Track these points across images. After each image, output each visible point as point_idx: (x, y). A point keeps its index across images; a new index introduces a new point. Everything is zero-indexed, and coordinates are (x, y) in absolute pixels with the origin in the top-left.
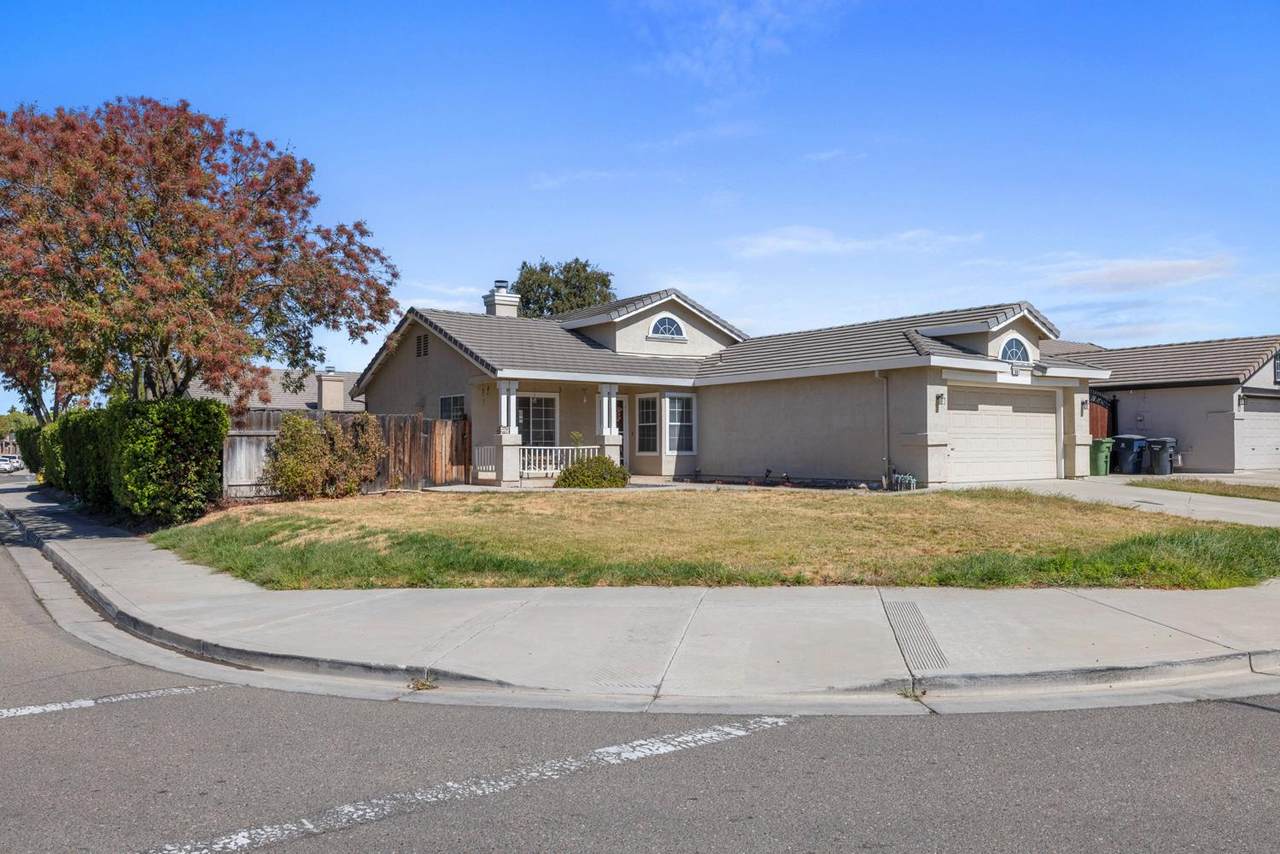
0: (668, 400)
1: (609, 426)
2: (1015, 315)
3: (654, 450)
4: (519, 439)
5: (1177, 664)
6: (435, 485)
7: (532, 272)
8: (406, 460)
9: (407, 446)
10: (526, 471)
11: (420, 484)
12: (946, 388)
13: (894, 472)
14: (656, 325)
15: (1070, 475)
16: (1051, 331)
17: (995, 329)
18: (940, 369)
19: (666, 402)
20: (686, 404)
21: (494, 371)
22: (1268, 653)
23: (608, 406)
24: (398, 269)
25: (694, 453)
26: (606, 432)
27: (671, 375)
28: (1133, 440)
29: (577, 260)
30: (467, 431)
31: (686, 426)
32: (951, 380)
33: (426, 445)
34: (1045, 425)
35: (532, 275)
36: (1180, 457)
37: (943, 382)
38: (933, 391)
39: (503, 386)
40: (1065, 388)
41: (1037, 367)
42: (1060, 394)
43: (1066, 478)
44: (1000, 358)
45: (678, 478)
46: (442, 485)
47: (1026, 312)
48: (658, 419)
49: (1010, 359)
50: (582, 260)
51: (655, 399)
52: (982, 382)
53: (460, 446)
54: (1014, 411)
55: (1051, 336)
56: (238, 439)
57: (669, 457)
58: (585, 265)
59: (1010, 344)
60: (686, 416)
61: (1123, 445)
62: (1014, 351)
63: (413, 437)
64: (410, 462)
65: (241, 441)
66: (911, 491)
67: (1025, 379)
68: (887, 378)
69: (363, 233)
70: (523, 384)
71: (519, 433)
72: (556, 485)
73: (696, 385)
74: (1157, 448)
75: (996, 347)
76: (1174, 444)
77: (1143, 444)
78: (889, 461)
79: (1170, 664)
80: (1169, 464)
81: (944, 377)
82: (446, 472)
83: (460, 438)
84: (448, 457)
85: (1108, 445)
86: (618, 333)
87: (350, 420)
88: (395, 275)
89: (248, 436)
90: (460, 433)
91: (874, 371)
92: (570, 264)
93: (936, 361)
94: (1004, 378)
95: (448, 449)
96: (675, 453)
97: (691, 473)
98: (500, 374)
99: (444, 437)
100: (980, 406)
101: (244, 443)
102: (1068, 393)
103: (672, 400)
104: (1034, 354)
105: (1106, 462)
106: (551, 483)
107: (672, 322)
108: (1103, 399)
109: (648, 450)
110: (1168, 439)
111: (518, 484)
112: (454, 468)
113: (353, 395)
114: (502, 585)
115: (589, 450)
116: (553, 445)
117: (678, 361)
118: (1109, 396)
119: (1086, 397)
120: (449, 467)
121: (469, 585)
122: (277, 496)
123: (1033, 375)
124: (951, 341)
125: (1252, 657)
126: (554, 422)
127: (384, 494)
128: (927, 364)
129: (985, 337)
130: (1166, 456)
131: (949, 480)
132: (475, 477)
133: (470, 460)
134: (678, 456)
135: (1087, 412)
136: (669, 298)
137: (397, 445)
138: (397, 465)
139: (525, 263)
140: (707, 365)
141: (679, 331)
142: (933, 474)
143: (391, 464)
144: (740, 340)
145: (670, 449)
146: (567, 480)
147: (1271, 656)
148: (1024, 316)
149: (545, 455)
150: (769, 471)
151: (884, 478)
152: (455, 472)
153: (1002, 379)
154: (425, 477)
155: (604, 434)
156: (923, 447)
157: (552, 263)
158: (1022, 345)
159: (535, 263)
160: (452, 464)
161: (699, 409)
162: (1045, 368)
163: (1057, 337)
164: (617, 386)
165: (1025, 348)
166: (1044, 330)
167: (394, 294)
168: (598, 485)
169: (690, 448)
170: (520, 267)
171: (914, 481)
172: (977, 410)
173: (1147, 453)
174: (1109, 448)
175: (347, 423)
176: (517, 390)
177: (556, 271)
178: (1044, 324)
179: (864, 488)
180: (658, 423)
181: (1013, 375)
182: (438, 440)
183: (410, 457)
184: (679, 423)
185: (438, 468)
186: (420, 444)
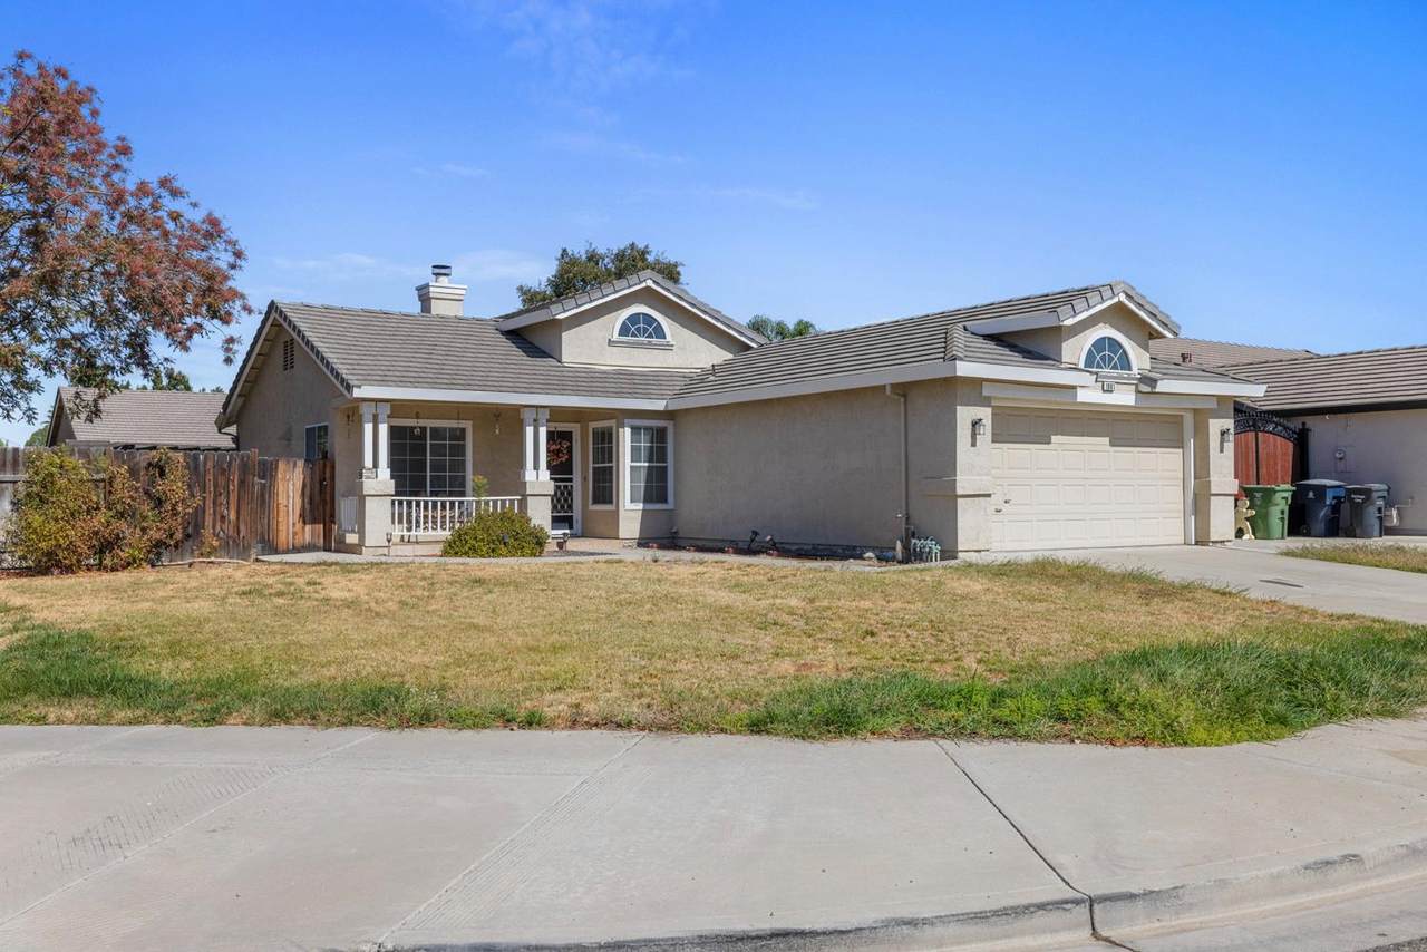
0: (628, 431)
1: (536, 467)
2: (1103, 301)
3: (611, 502)
4: (390, 486)
5: (925, 922)
6: (276, 551)
7: (574, 262)
8: (233, 516)
9: (234, 496)
10: (413, 533)
11: (253, 551)
12: (989, 410)
13: (913, 536)
14: (624, 323)
15: (1202, 540)
16: (1165, 325)
17: (1069, 322)
18: (977, 382)
19: (626, 436)
20: (659, 436)
21: (349, 388)
22: (1132, 897)
23: (535, 441)
24: (242, 245)
25: (670, 505)
26: (530, 475)
27: (633, 395)
28: (1325, 487)
29: (633, 246)
30: (328, 475)
31: (660, 467)
32: (999, 399)
33: (262, 495)
34: (1164, 466)
35: (573, 265)
36: (1394, 512)
37: (986, 402)
38: (965, 414)
39: (367, 410)
40: (1196, 411)
41: (1145, 379)
42: (1189, 420)
43: (1196, 544)
44: (1081, 365)
45: (643, 543)
46: (287, 552)
47: (1122, 297)
48: (614, 460)
49: (1099, 366)
50: (641, 246)
51: (611, 428)
52: (1056, 401)
53: (317, 498)
54: (1112, 445)
55: (1166, 333)
57: (630, 512)
58: (644, 253)
59: (1100, 344)
60: (657, 453)
61: (1311, 495)
62: (1106, 356)
63: (242, 482)
64: (238, 519)
66: (933, 564)
67: (1124, 397)
68: (905, 396)
69: (175, 193)
70: (398, 407)
71: (392, 478)
72: (445, 553)
73: (670, 408)
74: (1358, 498)
75: (1076, 349)
76: (1385, 494)
77: (1342, 493)
78: (907, 519)
79: (912, 923)
80: (1378, 521)
81: (985, 393)
82: (295, 534)
83: (317, 485)
84: (297, 512)
85: (1285, 495)
86: (565, 335)
87: (142, 458)
88: (238, 255)
90: (317, 478)
91: (885, 386)
92: (624, 251)
93: (964, 369)
94: (1090, 395)
95: (298, 502)
96: (640, 506)
97: (664, 536)
98: (357, 393)
99: (290, 484)
100: (1054, 438)
102: (1201, 417)
103: (635, 430)
104: (1139, 360)
105: (1282, 519)
106: (438, 549)
107: (649, 320)
108: (1285, 428)
109: (604, 502)
110: (1375, 486)
111: (385, 551)
112: (308, 527)
113: (221, 424)
114: (88, 721)
115: (495, 502)
116: (463, 494)
117: (656, 374)
118: (1296, 424)
119: (1229, 424)
120: (299, 526)
121: (40, 720)
122: (29, 568)
123: (1138, 392)
124: (1011, 341)
125: (1096, 907)
126: (463, 462)
127: (190, 565)
128: (949, 374)
129: (1057, 333)
130: (1371, 513)
131: (995, 546)
132: (341, 541)
133: (332, 515)
134: (643, 510)
135: (1230, 446)
136: (644, 285)
137: (217, 495)
138: (218, 524)
139: (565, 250)
140: (700, 380)
141: (660, 332)
142: (965, 540)
143: (209, 521)
144: (754, 346)
145: (632, 501)
146: (457, 546)
147: (1140, 903)
148: (1120, 303)
149: (426, 508)
150: (755, 533)
151: (898, 542)
152: (309, 533)
153: (1083, 396)
154: (262, 541)
155: (527, 479)
156: (950, 498)
157: (601, 250)
158: (1120, 346)
159: (579, 250)
160: (304, 523)
161: (677, 444)
162: (1155, 381)
163: (1175, 334)
164: (547, 411)
165: (1124, 352)
166: (1154, 324)
167: (238, 281)
168: (493, 552)
169: (664, 500)
170: (559, 256)
171: (936, 549)
172: (1049, 443)
173: (1345, 507)
174: (1286, 498)
175: (138, 463)
176: (389, 417)
177: (607, 260)
178: (1153, 315)
179: (870, 559)
180: (614, 464)
181: (1104, 391)
182: (281, 488)
183: (238, 512)
184: (646, 464)
185: (282, 527)
186: (253, 493)
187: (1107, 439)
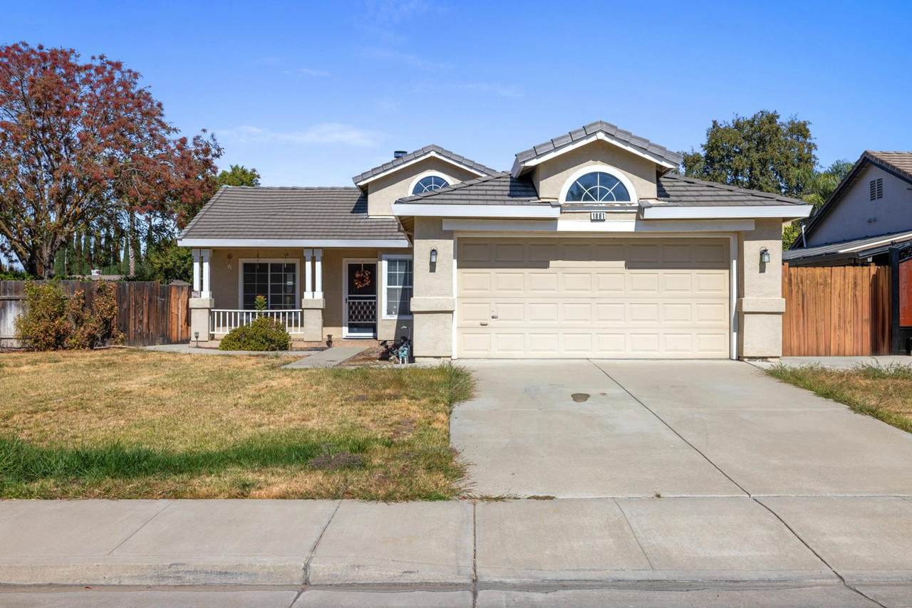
0: (385, 263)
1: (314, 289)
2: (573, 141)
4: (208, 303)
6: (170, 342)
8: (145, 321)
9: (146, 309)
11: (157, 342)
12: (451, 242)
14: (418, 185)
15: (741, 356)
16: (660, 156)
18: (437, 220)
19: (383, 267)
27: (388, 237)
32: (463, 232)
33: (163, 308)
38: (422, 246)
40: (738, 234)
41: (639, 207)
42: (734, 243)
43: (738, 359)
44: (562, 199)
47: (601, 136)
49: (588, 198)
54: (630, 267)
55: (665, 164)
56: (9, 302)
57: (388, 321)
59: (587, 180)
62: (597, 189)
63: (151, 300)
64: (149, 322)
65: (11, 304)
75: (554, 186)
81: (445, 228)
82: (182, 332)
84: (184, 319)
86: (370, 197)
89: (16, 300)
94: (576, 225)
96: (395, 317)
98: (181, 244)
99: (180, 301)
100: (552, 263)
101: (13, 306)
102: (741, 240)
103: (392, 262)
104: (640, 191)
120: (184, 326)
123: (638, 218)
126: (295, 286)
134: (399, 321)
135: (772, 266)
137: (136, 308)
138: (137, 324)
142: (421, 347)
143: (132, 322)
145: (388, 314)
148: (600, 142)
153: (566, 226)
154: (163, 336)
158: (615, 179)
162: (642, 209)
164: (321, 251)
165: (620, 183)
172: (547, 266)
178: (642, 149)
181: (592, 221)
182: (173, 303)
183: (148, 318)
184: (401, 287)
185: (175, 327)
186: (157, 306)
187: (622, 263)
